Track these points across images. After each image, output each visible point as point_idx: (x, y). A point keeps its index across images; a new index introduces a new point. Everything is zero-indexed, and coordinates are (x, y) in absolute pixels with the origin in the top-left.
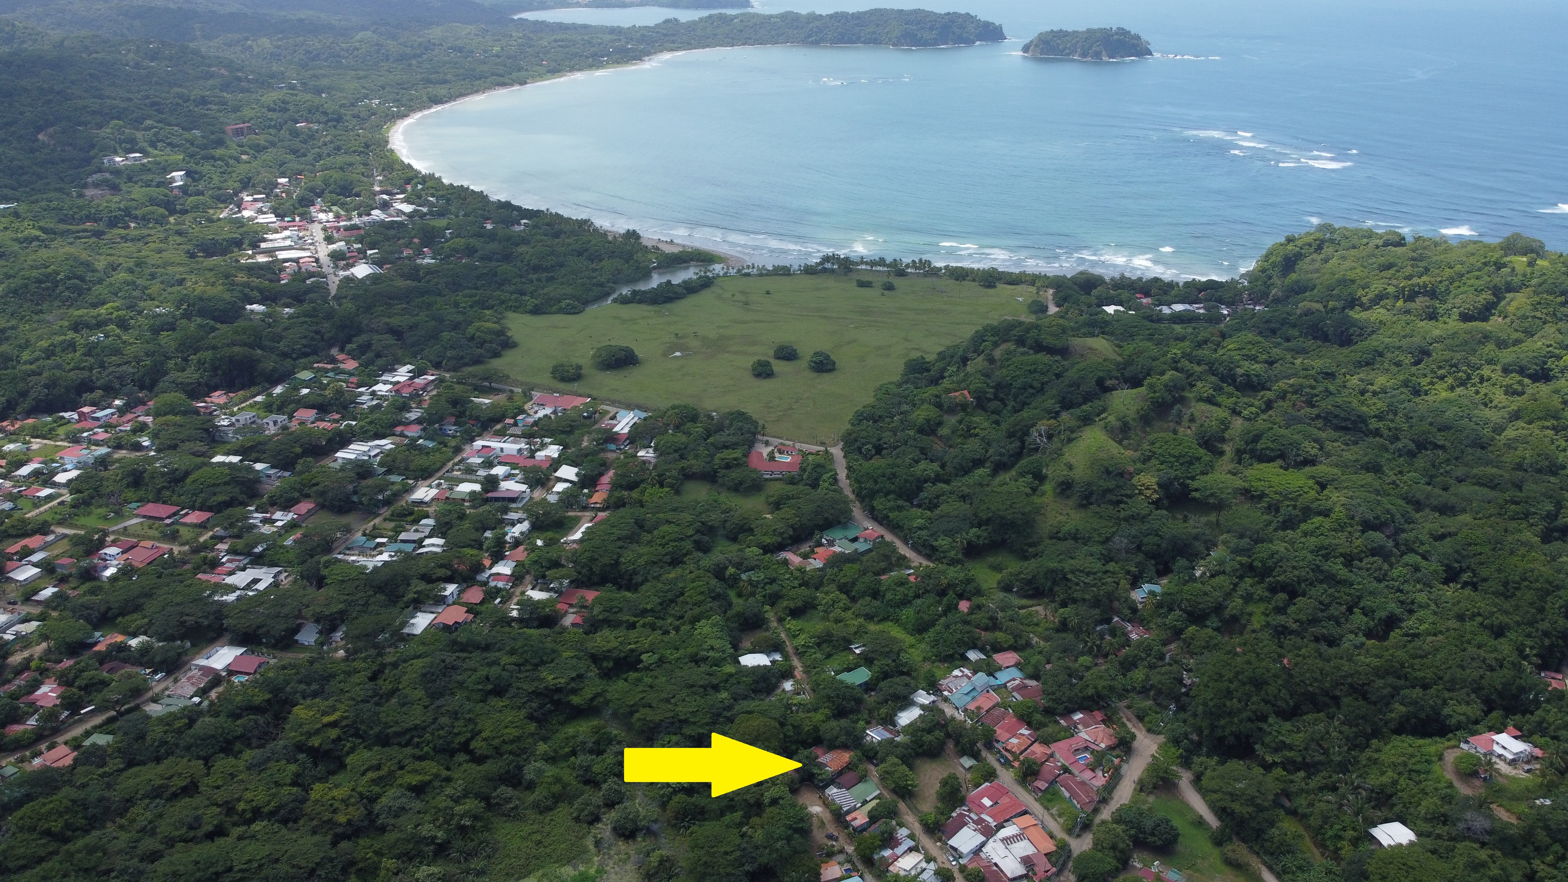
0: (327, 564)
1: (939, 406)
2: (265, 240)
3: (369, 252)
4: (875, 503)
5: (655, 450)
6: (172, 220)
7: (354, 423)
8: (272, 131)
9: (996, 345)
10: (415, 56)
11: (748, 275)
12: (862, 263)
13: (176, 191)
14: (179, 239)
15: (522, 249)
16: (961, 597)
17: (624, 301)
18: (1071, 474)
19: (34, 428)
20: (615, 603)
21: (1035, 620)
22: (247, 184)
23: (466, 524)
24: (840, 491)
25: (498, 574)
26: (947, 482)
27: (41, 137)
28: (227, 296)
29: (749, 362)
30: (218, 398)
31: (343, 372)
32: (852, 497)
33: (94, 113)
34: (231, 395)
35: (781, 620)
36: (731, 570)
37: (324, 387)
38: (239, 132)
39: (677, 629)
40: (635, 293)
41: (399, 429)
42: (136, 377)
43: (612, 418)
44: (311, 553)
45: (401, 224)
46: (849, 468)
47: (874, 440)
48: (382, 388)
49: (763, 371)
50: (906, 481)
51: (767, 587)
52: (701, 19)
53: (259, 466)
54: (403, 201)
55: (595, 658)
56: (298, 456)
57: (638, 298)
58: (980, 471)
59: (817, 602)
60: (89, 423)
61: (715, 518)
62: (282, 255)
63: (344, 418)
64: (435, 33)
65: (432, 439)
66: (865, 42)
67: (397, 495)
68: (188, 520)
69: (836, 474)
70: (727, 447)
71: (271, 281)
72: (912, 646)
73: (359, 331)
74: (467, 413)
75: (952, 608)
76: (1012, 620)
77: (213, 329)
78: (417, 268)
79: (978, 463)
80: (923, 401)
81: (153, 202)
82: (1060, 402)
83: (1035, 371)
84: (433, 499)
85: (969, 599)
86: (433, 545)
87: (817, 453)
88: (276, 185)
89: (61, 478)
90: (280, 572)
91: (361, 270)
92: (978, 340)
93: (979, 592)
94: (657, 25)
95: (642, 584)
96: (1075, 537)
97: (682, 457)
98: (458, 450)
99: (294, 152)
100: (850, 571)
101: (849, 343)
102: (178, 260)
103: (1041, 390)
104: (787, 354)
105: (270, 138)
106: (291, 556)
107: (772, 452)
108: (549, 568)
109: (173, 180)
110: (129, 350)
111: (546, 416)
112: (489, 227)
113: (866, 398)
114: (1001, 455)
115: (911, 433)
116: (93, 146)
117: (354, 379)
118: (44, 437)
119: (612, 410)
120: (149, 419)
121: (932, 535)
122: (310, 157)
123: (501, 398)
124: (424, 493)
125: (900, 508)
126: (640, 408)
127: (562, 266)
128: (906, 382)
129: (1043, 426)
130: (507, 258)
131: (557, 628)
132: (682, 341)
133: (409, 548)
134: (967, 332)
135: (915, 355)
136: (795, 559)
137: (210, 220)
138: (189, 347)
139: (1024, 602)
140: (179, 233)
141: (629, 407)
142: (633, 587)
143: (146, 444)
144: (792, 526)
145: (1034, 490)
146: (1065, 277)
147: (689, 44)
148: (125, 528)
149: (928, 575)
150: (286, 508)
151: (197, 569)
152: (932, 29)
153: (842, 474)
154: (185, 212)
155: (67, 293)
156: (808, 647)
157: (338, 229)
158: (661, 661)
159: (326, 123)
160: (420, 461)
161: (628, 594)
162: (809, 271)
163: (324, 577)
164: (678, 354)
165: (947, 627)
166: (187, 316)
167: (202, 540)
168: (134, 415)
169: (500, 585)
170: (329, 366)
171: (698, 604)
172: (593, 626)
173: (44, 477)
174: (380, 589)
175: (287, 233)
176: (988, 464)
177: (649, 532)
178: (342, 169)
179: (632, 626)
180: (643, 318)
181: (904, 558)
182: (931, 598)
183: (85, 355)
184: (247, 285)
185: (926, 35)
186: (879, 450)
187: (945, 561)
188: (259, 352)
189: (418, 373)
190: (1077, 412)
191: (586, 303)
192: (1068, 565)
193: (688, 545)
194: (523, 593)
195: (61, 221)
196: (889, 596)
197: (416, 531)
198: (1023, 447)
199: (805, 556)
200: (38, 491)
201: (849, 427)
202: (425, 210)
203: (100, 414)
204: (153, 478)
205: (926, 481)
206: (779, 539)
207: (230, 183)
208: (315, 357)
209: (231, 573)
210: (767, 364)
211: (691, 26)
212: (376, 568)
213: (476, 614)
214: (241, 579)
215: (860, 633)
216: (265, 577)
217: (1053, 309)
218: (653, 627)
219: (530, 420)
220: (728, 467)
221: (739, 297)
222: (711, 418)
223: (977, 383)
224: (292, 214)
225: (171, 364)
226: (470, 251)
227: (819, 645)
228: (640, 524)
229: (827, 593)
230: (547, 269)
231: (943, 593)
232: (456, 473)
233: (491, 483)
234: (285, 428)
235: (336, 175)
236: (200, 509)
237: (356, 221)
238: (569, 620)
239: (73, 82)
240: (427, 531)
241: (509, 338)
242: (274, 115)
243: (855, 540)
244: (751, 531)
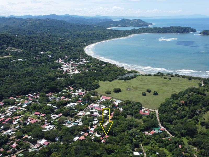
0: (62, 126)
1: (178, 104)
2: (62, 66)
3: (78, 69)
4: (163, 123)
5: (122, 108)
6: (48, 63)
7: (71, 100)
8: (66, 48)
9: (190, 92)
10: (90, 35)
11: (143, 75)
12: (165, 74)
13: (49, 58)
14: (49, 66)
15: (103, 69)
16: (180, 144)
17: (120, 80)
18: (204, 121)
19: (21, 97)
20: (111, 139)
21: (195, 151)
22: (60, 57)
23: (87, 120)
24: (157, 120)
25: (91, 131)
26: (178, 120)
27: (31, 49)
28: (54, 76)
29: (141, 92)
30: (50, 94)
31: (71, 90)
32: (159, 121)
33: (39, 45)
34: (52, 93)
35: (142, 145)
36: (134, 134)
37: (67, 93)
38: (60, 48)
39: (122, 145)
40: (122, 78)
41: (78, 101)
42: (38, 89)
43: (115, 102)
44: (60, 124)
45: (84, 64)
46: (159, 115)
47: (164, 110)
48: (76, 94)
49: (144, 94)
50: (170, 119)
51: (140, 138)
52: (139, 29)
53: (54, 107)
54: (85, 60)
55: (106, 150)
56: (61, 105)
57: (122, 79)
58: (185, 118)
59: (150, 142)
60: (29, 97)
61: (132, 123)
62: (64, 69)
63: (69, 99)
64: (94, 32)
65: (83, 103)
66: (169, 32)
67: (76, 114)
68: (42, 115)
69: (156, 116)
70: (136, 109)
71: (61, 74)
72: (169, 154)
73: (74, 83)
74: (90, 99)
75: (177, 147)
76: (190, 151)
77: (51, 82)
78: (85, 72)
79: (185, 116)
80: (174, 103)
81: (46, 60)
82: (203, 105)
83: (198, 98)
84: (82, 115)
85: (181, 145)
86: (81, 124)
87: (153, 111)
88: (65, 57)
89: (24, 106)
90: (54, 127)
91: (76, 72)
92: (187, 91)
93: (183, 144)
94: (132, 30)
95: (117, 135)
96: (204, 134)
97: (127, 110)
98: (87, 106)
99: (69, 51)
100: (157, 137)
101: (161, 89)
102: (48, 70)
103: (199, 102)
104: (149, 91)
105: (65, 49)
106: (57, 123)
107: (144, 111)
108: (100, 131)
109: (49, 56)
110: (38, 85)
111: (103, 100)
112: (98, 65)
113: (164, 101)
114: (190, 115)
115: (171, 109)
116: (38, 50)
117: (72, 92)
118: (23, 99)
119: (115, 100)
120: (39, 97)
121: (174, 131)
122: (71, 53)
123: (96, 96)
124: (80, 113)
125: (168, 125)
126: (120, 100)
127: (110, 72)
128: (172, 98)
129: (199, 110)
130: (101, 71)
131: (100, 143)
132: (129, 87)
133: (76, 124)
134: (185, 89)
135: (174, 93)
136: (146, 133)
137: (54, 63)
138: (47, 85)
139: (193, 147)
140: (49, 65)
141: (119, 100)
142: (115, 136)
143: (38, 101)
144: (146, 126)
145: (196, 123)
146: (206, 78)
147: (137, 33)
148: (32, 116)
149: (173, 139)
150: (57, 115)
151: (41, 125)
152: (182, 30)
153: (157, 116)
154: (50, 61)
155: (30, 75)
156: (147, 152)
157: (74, 65)
158: (119, 151)
159: (74, 47)
160: (80, 107)
161: (114, 137)
162: (155, 75)
163: (61, 128)
164: (128, 90)
165: (176, 151)
166: (47, 79)
167: (43, 119)
168: (36, 96)
169: (91, 133)
170: (68, 89)
171: (127, 141)
172: (106, 143)
173: (21, 106)
174: (70, 132)
175: (65, 65)
176: (187, 117)
177: (119, 125)
178: (76, 55)
179: (113, 144)
180: (123, 83)
181: (169, 135)
182: (173, 144)
183: (31, 85)
184: (57, 74)
185: (181, 31)
186: (165, 112)
187: (177, 136)
188: (57, 86)
189: (83, 91)
190: (206, 107)
191: (113, 79)
192: (203, 140)
193: (126, 128)
194: (95, 135)
195: (32, 63)
196: (165, 143)
197: (78, 121)
198: (194, 114)
199: (149, 133)
200: (20, 108)
201: (159, 106)
202: (88, 62)
203: (32, 95)
204: (37, 107)
205: (174, 119)
206: (144, 129)
207: (58, 57)
208: (67, 87)
209: (47, 126)
210: (145, 93)
211: (137, 30)
212: (70, 128)
213: (86, 138)
214: (48, 127)
215: (158, 150)
216: (52, 127)
217: (203, 85)
218: (118, 144)
219: (100, 101)
220: (135, 113)
221: (141, 80)
222: (133, 103)
223: (186, 100)
224: (67, 62)
225: (43, 87)
226: (94, 69)
227: (150, 152)
228: (117, 123)
229: (152, 141)
230: (107, 73)
231: (176, 143)
232: (86, 110)
233: (92, 113)
234: (60, 100)
235: (75, 55)
236: (44, 114)
237: (77, 63)
238: (103, 141)
239: (37, 40)
240: (80, 121)
241: (99, 85)
242: (67, 45)
243: (159, 130)
244: (138, 127)
